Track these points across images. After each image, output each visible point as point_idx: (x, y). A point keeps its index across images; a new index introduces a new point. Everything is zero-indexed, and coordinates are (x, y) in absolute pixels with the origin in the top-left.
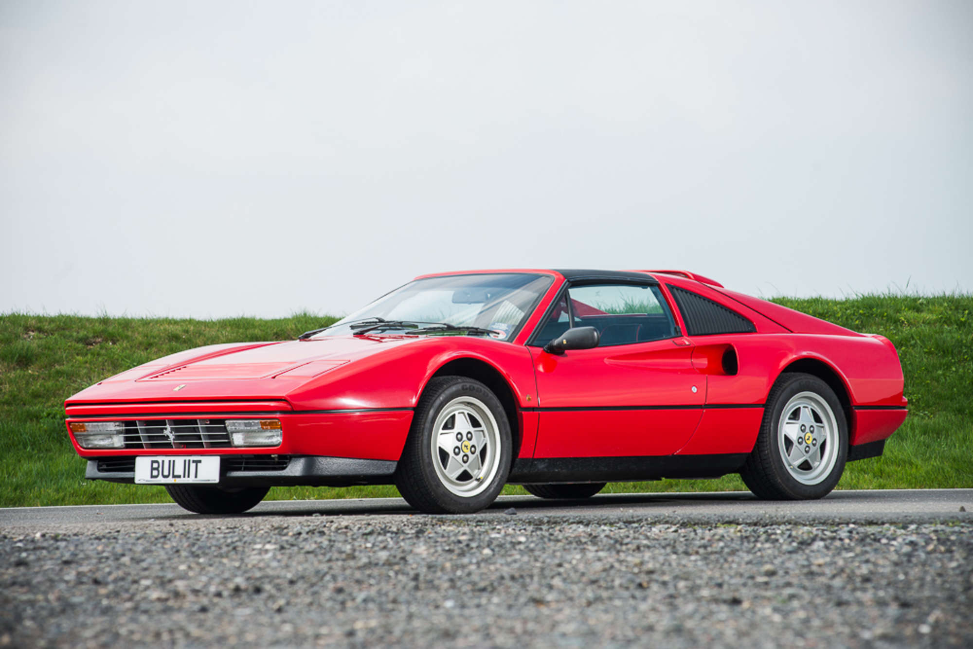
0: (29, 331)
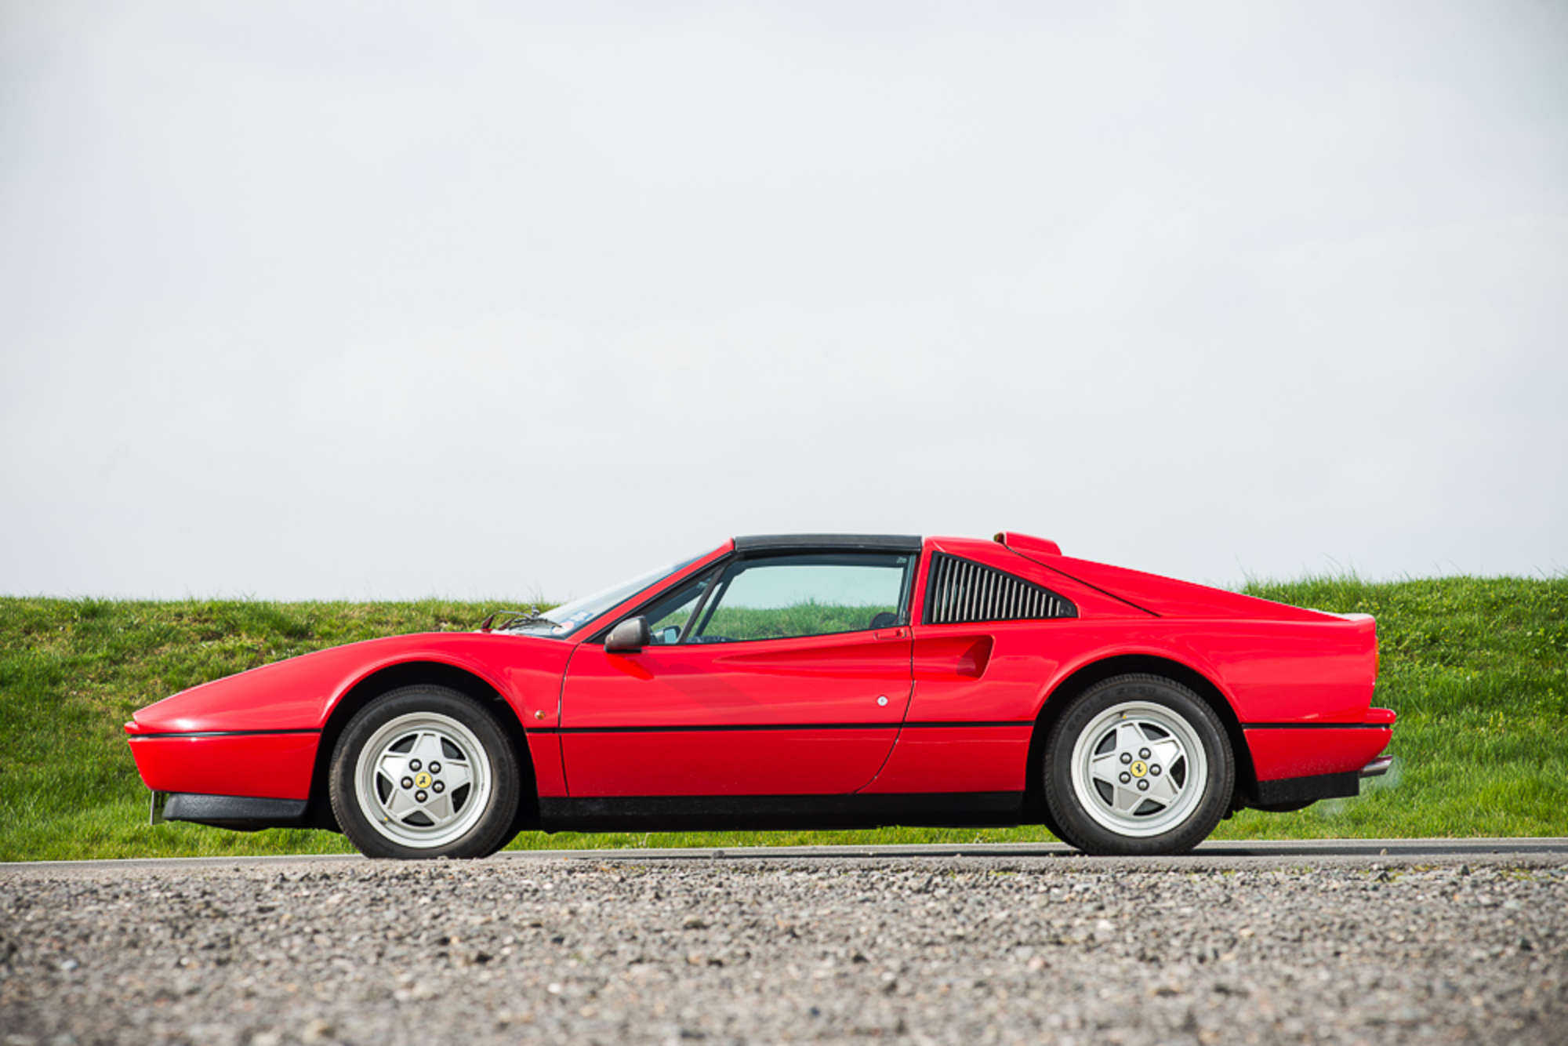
0: (441, 621)
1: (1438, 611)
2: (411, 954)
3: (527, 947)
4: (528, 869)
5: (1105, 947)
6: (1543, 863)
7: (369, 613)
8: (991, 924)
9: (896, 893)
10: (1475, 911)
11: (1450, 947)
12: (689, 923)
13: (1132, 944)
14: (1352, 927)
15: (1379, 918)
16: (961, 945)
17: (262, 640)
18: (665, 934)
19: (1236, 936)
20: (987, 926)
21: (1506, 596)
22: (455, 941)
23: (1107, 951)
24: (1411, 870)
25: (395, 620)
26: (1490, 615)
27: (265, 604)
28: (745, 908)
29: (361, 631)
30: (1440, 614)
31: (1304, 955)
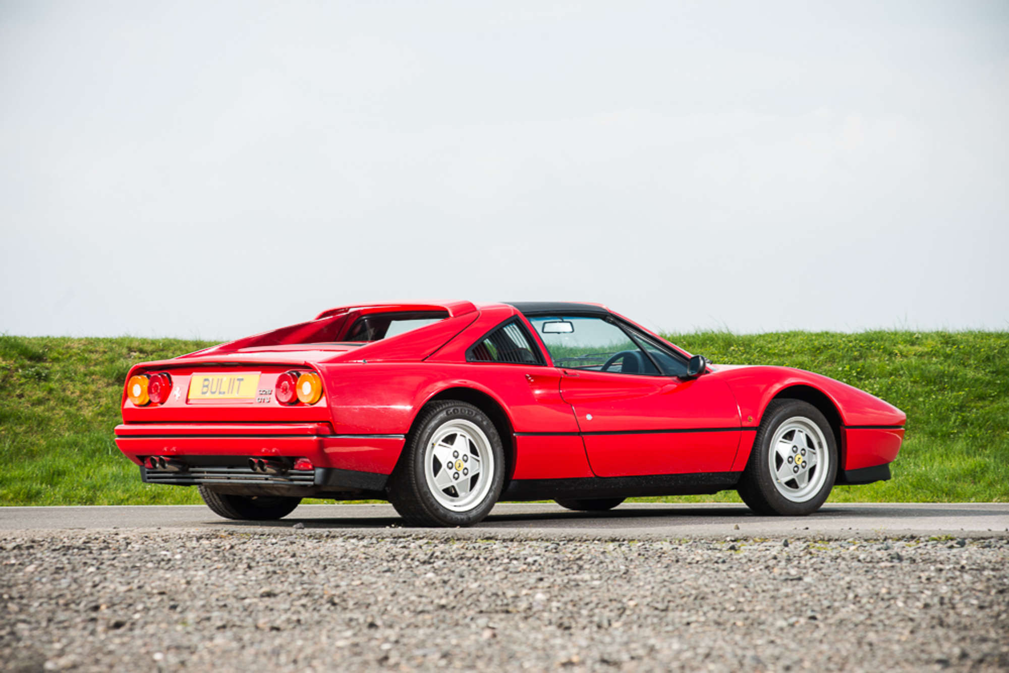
1: (782, 354)
2: (72, 619)
3: (152, 613)
4: (171, 536)
5: (537, 615)
6: (837, 537)
7: (84, 345)
8: (466, 593)
9: (409, 564)
10: (784, 584)
11: (763, 617)
12: (264, 592)
13: (556, 613)
14: (703, 598)
15: (721, 591)
16: (443, 612)
17: (12, 362)
18: (247, 601)
19: (625, 606)
20: (462, 596)
21: (826, 344)
22: (103, 607)
23: (538, 619)
24: (751, 542)
25: (101, 350)
26: (815, 356)
27: (15, 338)
28: (305, 578)
29: (79, 357)
30: (784, 356)
31: (667, 625)
